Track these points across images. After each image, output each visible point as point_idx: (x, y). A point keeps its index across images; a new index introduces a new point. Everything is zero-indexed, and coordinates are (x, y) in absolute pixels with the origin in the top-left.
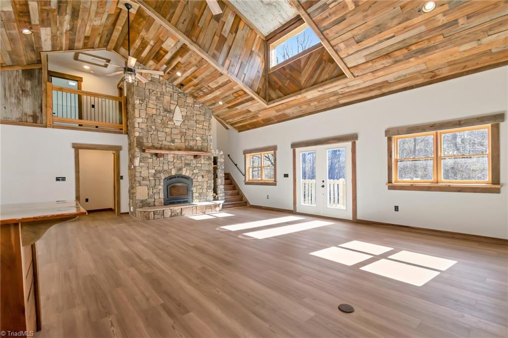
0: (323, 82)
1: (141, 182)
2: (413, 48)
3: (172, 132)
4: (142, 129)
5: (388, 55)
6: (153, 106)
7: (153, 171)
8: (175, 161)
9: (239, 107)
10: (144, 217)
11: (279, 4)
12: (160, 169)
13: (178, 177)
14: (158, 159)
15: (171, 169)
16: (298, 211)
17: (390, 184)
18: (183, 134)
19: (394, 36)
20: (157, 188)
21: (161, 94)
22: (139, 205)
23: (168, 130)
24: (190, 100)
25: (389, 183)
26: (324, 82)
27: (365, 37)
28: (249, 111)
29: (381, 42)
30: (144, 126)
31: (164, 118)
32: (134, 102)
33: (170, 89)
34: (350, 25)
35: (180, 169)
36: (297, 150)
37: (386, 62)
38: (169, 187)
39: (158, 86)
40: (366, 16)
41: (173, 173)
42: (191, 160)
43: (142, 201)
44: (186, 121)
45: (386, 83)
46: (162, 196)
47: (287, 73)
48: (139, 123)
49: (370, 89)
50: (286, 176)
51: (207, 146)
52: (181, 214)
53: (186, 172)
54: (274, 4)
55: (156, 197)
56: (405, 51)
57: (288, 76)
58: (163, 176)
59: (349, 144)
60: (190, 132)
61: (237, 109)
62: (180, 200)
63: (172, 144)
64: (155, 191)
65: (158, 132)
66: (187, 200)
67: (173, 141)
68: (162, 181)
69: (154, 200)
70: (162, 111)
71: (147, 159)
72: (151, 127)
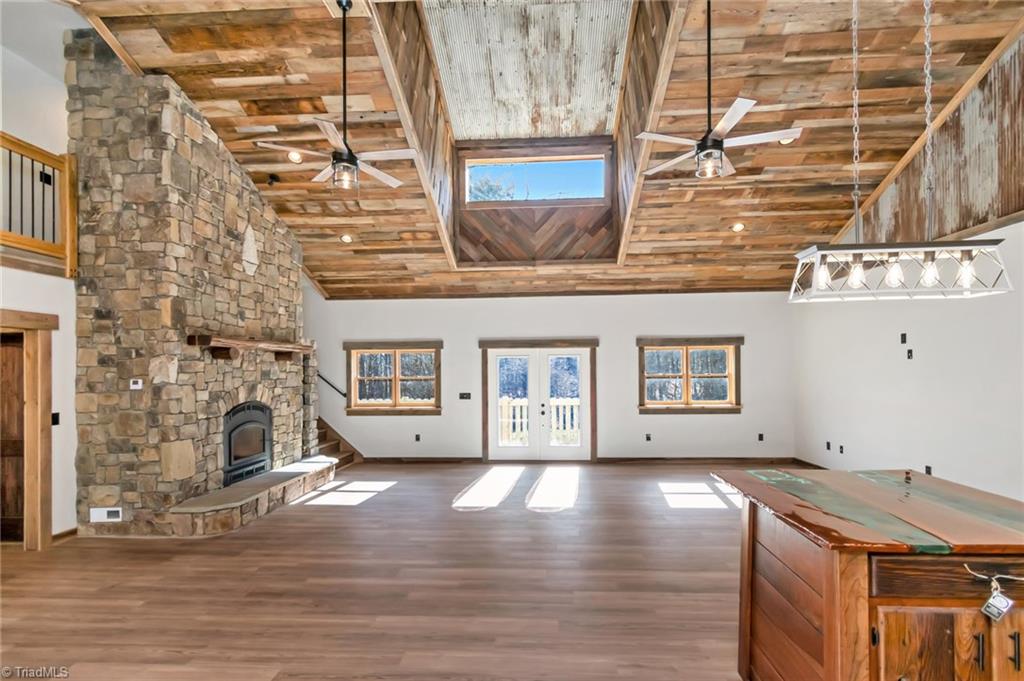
0: (574, 258)
1: (182, 430)
2: (699, 256)
3: (240, 292)
4: (183, 276)
5: (674, 254)
6: (206, 217)
7: (204, 396)
8: (245, 365)
9: (383, 257)
10: (218, 526)
11: (516, 111)
12: (217, 388)
13: (249, 408)
14: (215, 361)
15: (237, 389)
16: (491, 458)
17: (642, 408)
18: (259, 298)
19: (695, 240)
20: (213, 442)
21: (221, 188)
22: (177, 498)
23: (233, 285)
24: (270, 215)
25: (641, 405)
26: (577, 259)
27: (672, 230)
28: (405, 268)
29: (680, 240)
30: (187, 269)
31: (227, 254)
32: (167, 195)
33: (235, 178)
34: (671, 214)
35: (252, 389)
36: (491, 352)
37: (665, 260)
38: (233, 435)
39: (215, 163)
40: (690, 213)
41: (242, 398)
42: (271, 363)
43: (183, 484)
44: (264, 266)
45: (648, 281)
46: (221, 461)
47: (505, 224)
48: (176, 258)
49: (625, 282)
50: (465, 396)
51: (295, 330)
52: (283, 501)
53: (263, 395)
54: (510, 107)
55: (211, 466)
56: (691, 256)
57: (507, 228)
58: (223, 407)
59: (586, 351)
60: (269, 295)
61: (378, 258)
62: (251, 468)
63: (241, 323)
64: (208, 450)
65: (217, 289)
66: (262, 464)
67: (241, 315)
68: (221, 420)
69: (205, 477)
70: (222, 233)
71: (193, 363)
72: (202, 275)
